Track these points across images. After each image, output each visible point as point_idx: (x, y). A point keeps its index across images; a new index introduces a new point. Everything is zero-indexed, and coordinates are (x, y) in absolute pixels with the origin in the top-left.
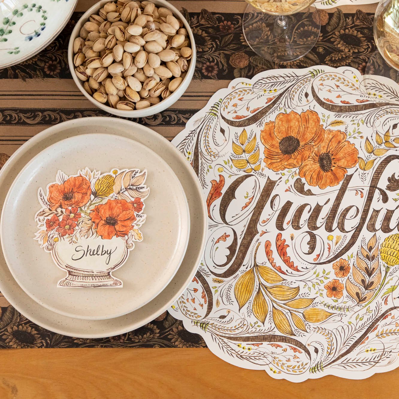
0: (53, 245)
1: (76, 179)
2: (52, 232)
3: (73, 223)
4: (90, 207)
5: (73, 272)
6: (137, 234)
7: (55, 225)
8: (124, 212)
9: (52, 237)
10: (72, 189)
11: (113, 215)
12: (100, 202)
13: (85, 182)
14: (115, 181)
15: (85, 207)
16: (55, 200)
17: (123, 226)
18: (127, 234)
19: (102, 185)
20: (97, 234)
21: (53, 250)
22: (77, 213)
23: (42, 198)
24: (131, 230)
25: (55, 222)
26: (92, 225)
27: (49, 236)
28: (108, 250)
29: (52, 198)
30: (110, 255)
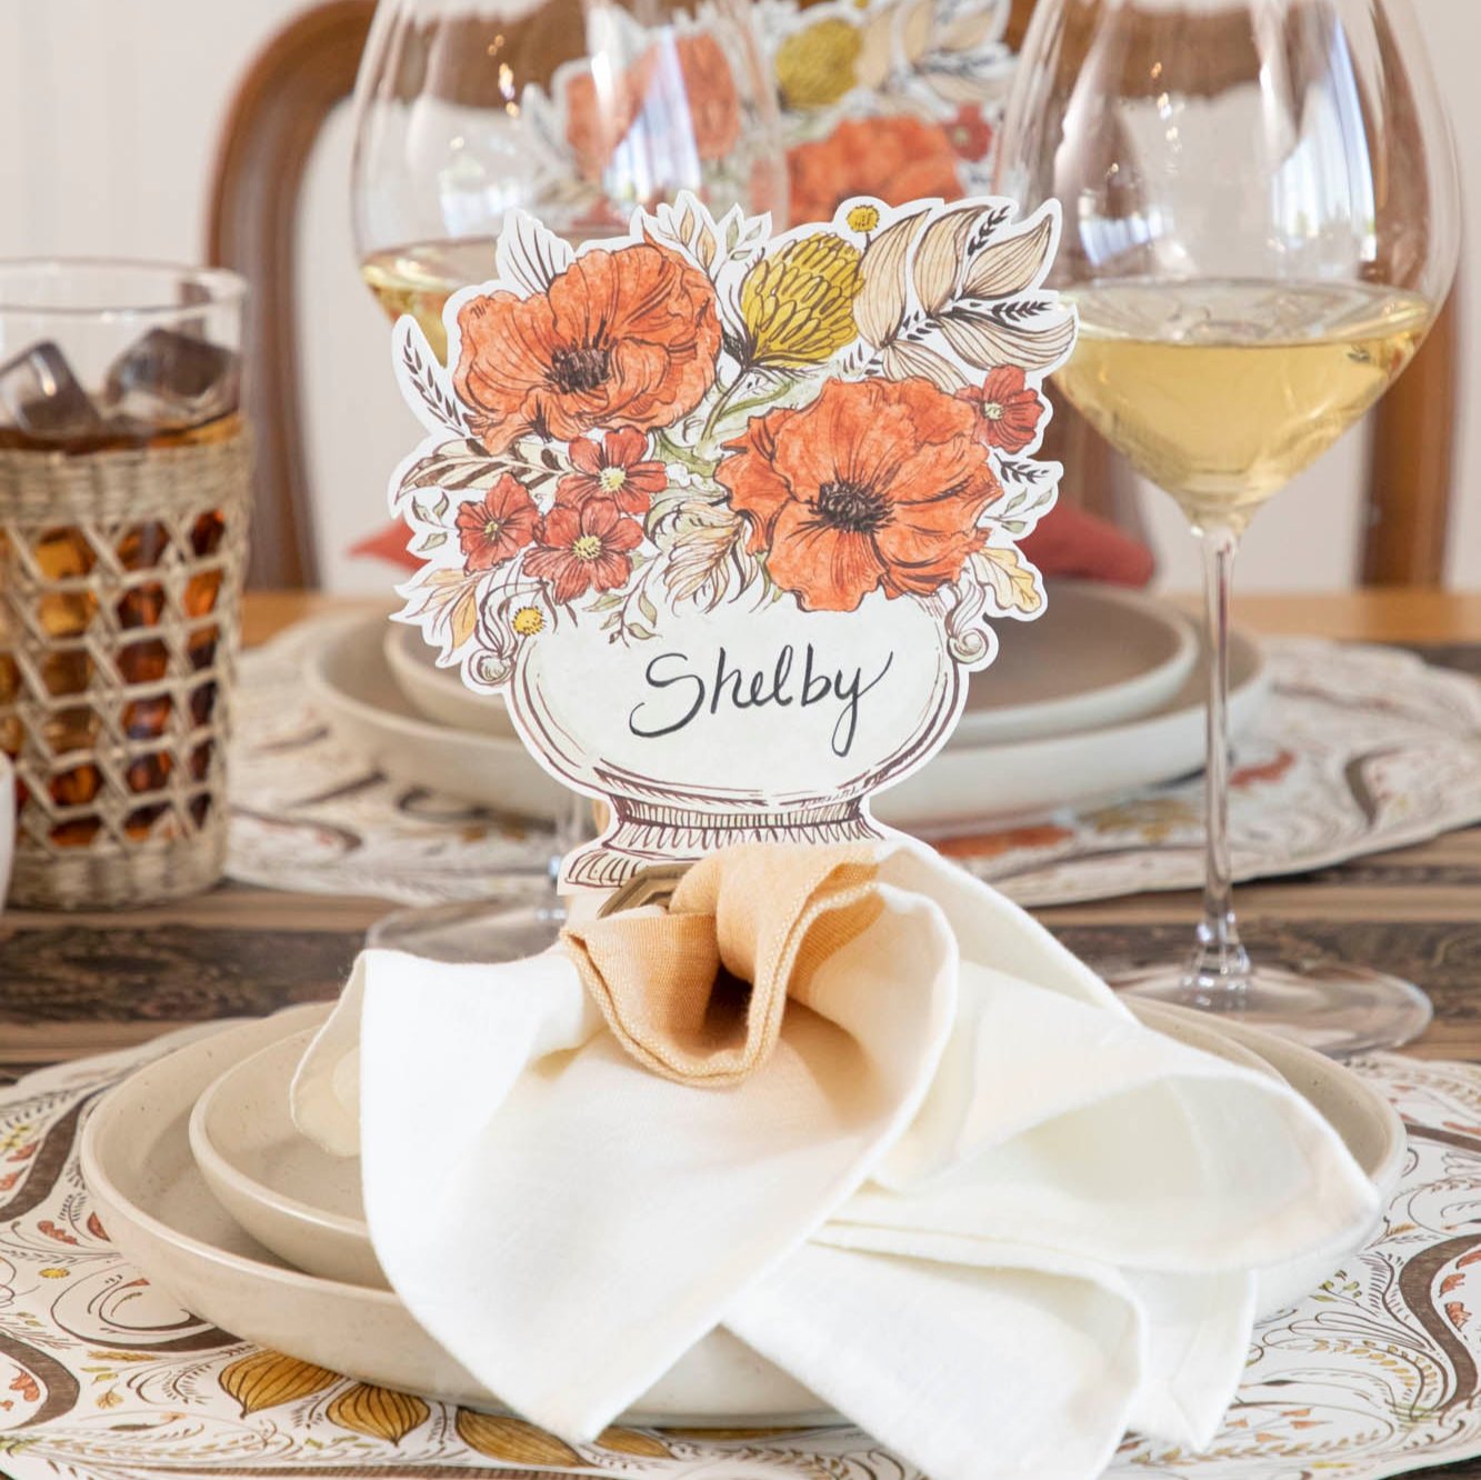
0: (509, 653)
1: (620, 266)
2: (500, 576)
3: (619, 520)
4: (719, 427)
5: (643, 803)
6: (1010, 577)
7: (514, 534)
8: (929, 453)
9: (505, 606)
10: (603, 323)
11: (858, 471)
12: (777, 395)
13: (678, 280)
14: (864, 272)
15: (686, 428)
16: (502, 391)
17: (927, 532)
18: (947, 580)
19: (783, 293)
20: (771, 580)
21: (513, 679)
22: (639, 462)
23: (422, 377)
24: (974, 556)
25: (513, 517)
26: (736, 533)
27: (485, 602)
28: (839, 676)
29: (483, 378)
30: (854, 703)
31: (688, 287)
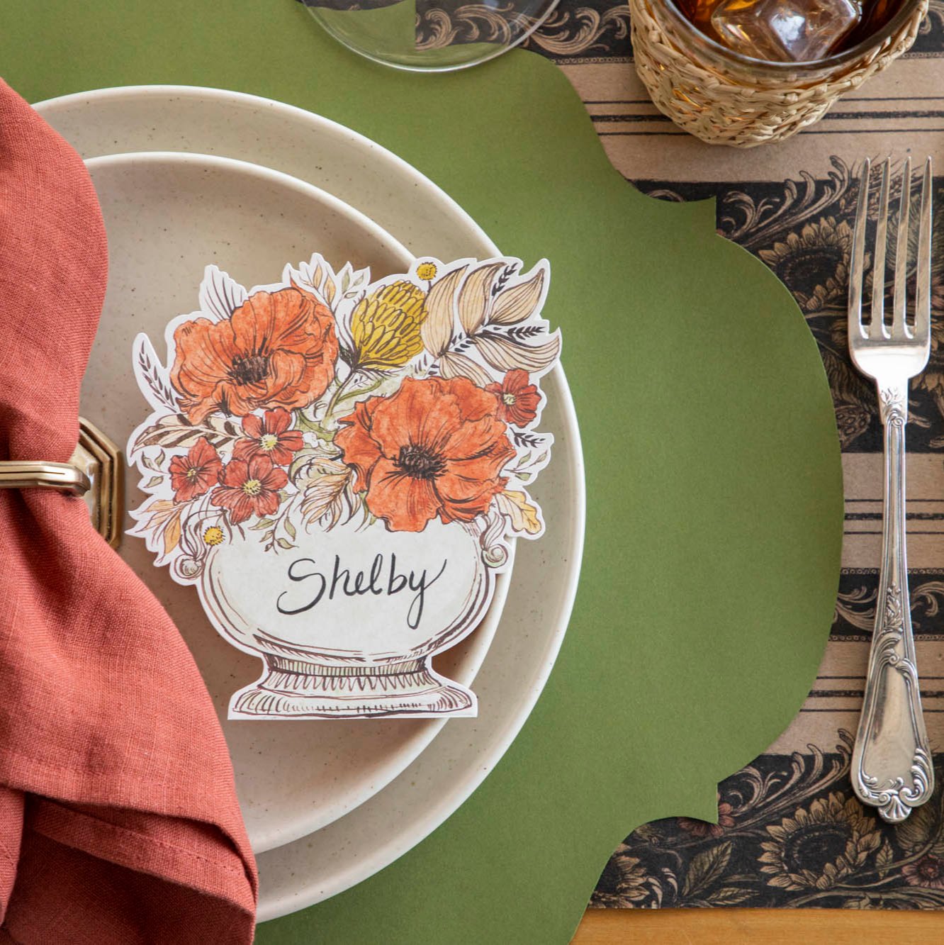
0: (200, 557)
1: (276, 302)
2: (196, 506)
3: (273, 469)
4: (337, 408)
5: (285, 659)
6: (521, 510)
7: (206, 477)
8: (469, 426)
9: (198, 526)
10: (265, 339)
11: (424, 439)
12: (373, 387)
13: (312, 311)
14: (428, 307)
15: (316, 408)
16: (200, 383)
17: (467, 479)
18: (481, 512)
19: (377, 321)
20: (369, 510)
21: (202, 574)
22: (286, 431)
23: (151, 373)
24: (498, 495)
25: (206, 466)
27: (186, 523)
28: (412, 575)
29: (188, 375)
30: (422, 593)
31: (318, 316)
